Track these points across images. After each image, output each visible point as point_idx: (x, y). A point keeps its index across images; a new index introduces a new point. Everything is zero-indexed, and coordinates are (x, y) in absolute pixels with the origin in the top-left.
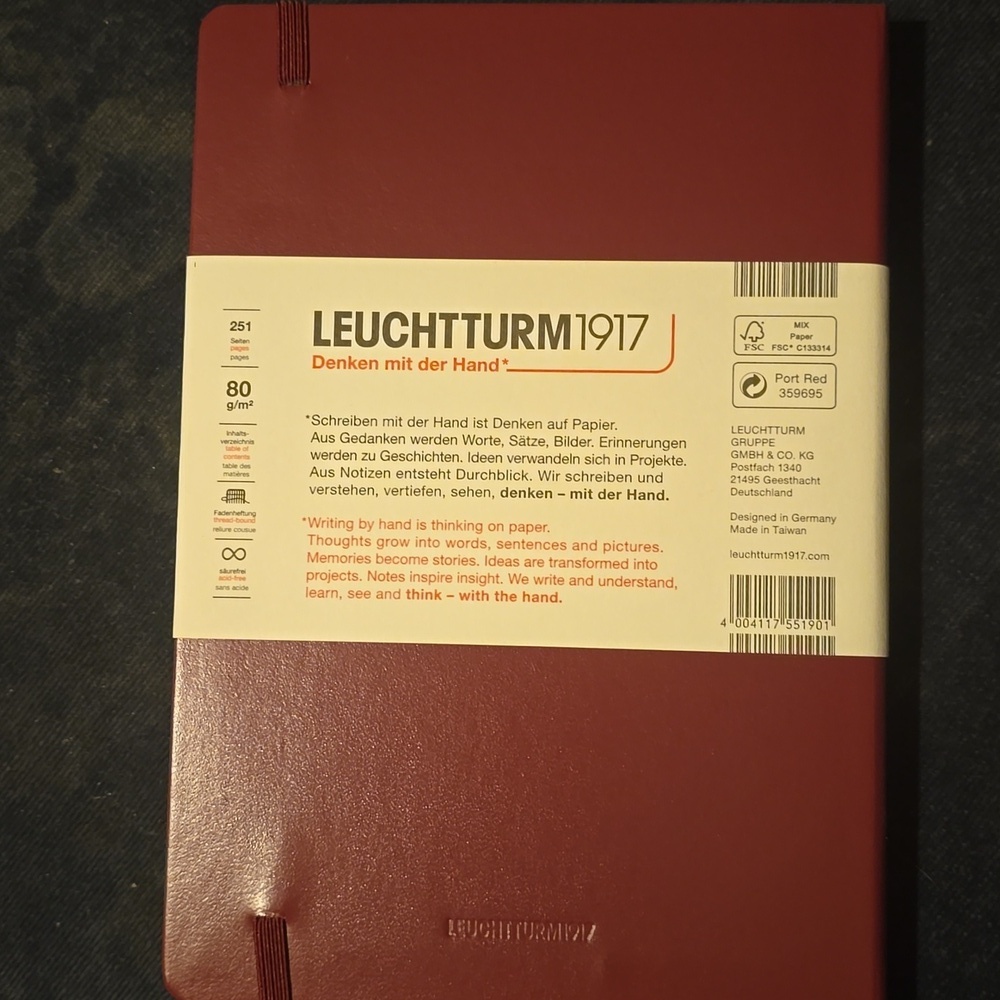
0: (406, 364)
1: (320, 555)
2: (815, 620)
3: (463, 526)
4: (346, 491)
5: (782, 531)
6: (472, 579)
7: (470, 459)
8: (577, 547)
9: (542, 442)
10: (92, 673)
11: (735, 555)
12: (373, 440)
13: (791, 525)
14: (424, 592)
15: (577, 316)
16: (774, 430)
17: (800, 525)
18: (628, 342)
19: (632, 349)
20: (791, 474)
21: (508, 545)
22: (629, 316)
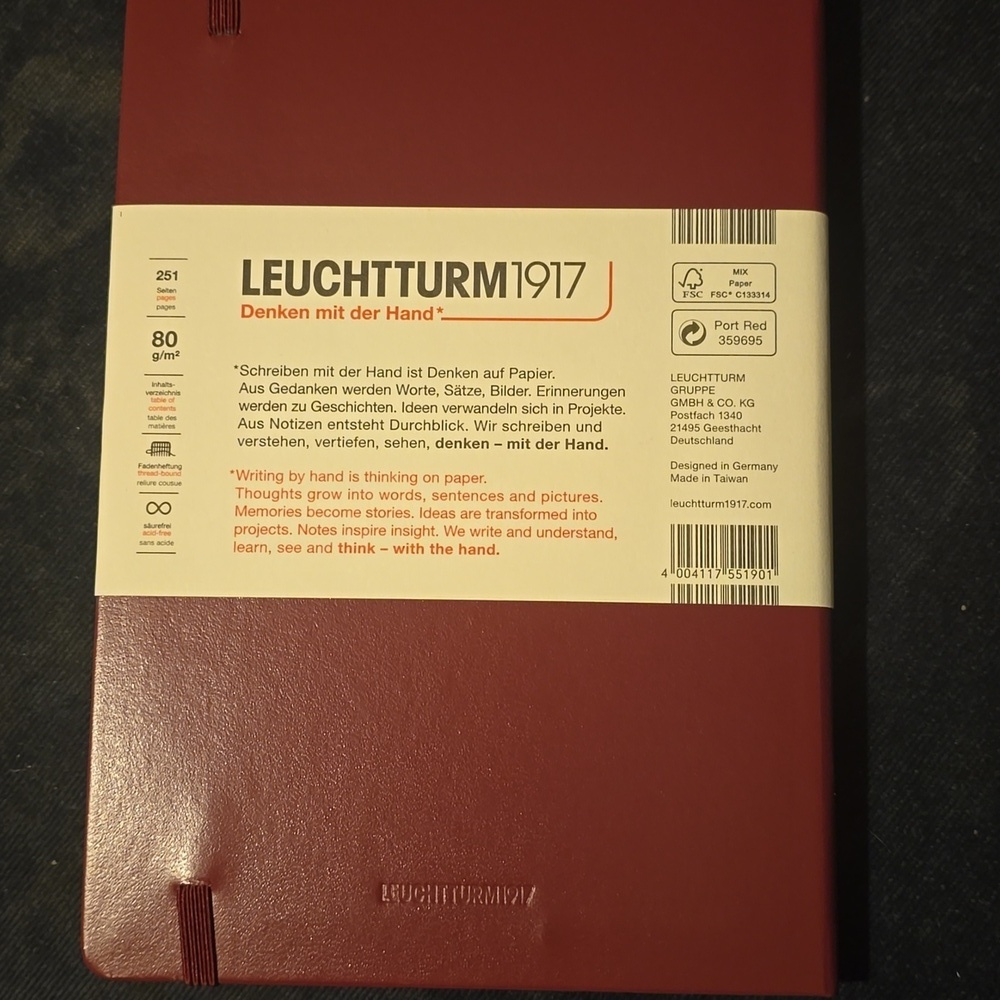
0: (338, 313)
1: (248, 509)
2: (758, 570)
3: (397, 478)
4: (275, 443)
5: (724, 480)
6: (406, 532)
7: (404, 408)
8: (514, 498)
9: (478, 392)
10: (12, 640)
11: (675, 504)
12: (303, 390)
13: (732, 473)
14: (357, 546)
15: (513, 263)
16: (714, 377)
17: (741, 473)
18: (565, 289)
19: (569, 296)
20: (731, 422)
21: (443, 496)
22: (566, 264)
